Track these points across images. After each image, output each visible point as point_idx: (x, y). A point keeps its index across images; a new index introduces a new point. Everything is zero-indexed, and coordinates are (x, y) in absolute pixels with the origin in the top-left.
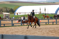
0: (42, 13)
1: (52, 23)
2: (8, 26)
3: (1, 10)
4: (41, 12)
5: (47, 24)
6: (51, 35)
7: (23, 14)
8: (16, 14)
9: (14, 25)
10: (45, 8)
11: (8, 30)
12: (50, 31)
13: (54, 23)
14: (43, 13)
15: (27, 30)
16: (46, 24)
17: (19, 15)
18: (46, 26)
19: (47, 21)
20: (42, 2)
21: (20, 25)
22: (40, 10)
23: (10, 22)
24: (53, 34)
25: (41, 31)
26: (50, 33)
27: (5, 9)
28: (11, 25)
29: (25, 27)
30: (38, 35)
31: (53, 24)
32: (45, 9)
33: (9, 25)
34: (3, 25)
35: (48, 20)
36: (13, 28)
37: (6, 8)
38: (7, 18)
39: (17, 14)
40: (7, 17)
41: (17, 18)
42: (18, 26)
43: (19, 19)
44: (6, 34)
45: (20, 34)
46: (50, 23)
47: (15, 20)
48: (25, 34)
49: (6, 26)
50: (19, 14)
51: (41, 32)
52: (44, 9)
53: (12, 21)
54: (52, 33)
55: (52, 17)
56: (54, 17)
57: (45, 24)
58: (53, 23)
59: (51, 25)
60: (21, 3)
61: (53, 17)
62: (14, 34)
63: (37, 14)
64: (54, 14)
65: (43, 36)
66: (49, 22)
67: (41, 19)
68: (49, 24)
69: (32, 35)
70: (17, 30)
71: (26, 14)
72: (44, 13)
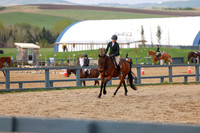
0: (148, 43)
1: (182, 79)
2: (33, 90)
3: (11, 34)
4: (143, 41)
5: (166, 83)
6: (179, 119)
7: (84, 48)
8: (61, 49)
9: (55, 85)
10: (159, 27)
11: (33, 101)
12: (175, 106)
13: (190, 79)
14: (152, 45)
15: (98, 104)
16: (162, 83)
17: (70, 50)
18: (163, 87)
19: (164, 71)
20: (149, 8)
21: (74, 84)
22: (142, 33)
23: (40, 75)
24: (186, 117)
25: (144, 104)
26: (177, 114)
27: (24, 32)
28: (43, 85)
29: (91, 91)
30: (135, 120)
31: (185, 83)
32: (159, 32)
33: (38, 85)
34: (16, 86)
35: (170, 68)
36: (49, 94)
37: (27, 27)
38: (30, 62)
39: (65, 47)
40: (30, 58)
41: (65, 62)
42: (68, 88)
43: (71, 63)
44: (26, 116)
45: (74, 117)
46: (174, 80)
47: (58, 67)
48: (92, 115)
49: (28, 90)
50: (70, 48)
51: (147, 108)
52: (156, 31)
53: (47, 70)
54: (183, 111)
55: (182, 59)
56: (189, 58)
57: (158, 81)
58: (186, 77)
59: (178, 86)
60: (79, 11)
61: (186, 59)
62: (53, 116)
63: (132, 46)
64: (188, 47)
65: (151, 122)
66: (171, 76)
67: (145, 66)
68: (171, 80)
69: (115, 119)
70: (65, 104)
71: (95, 48)
72: (156, 43)
